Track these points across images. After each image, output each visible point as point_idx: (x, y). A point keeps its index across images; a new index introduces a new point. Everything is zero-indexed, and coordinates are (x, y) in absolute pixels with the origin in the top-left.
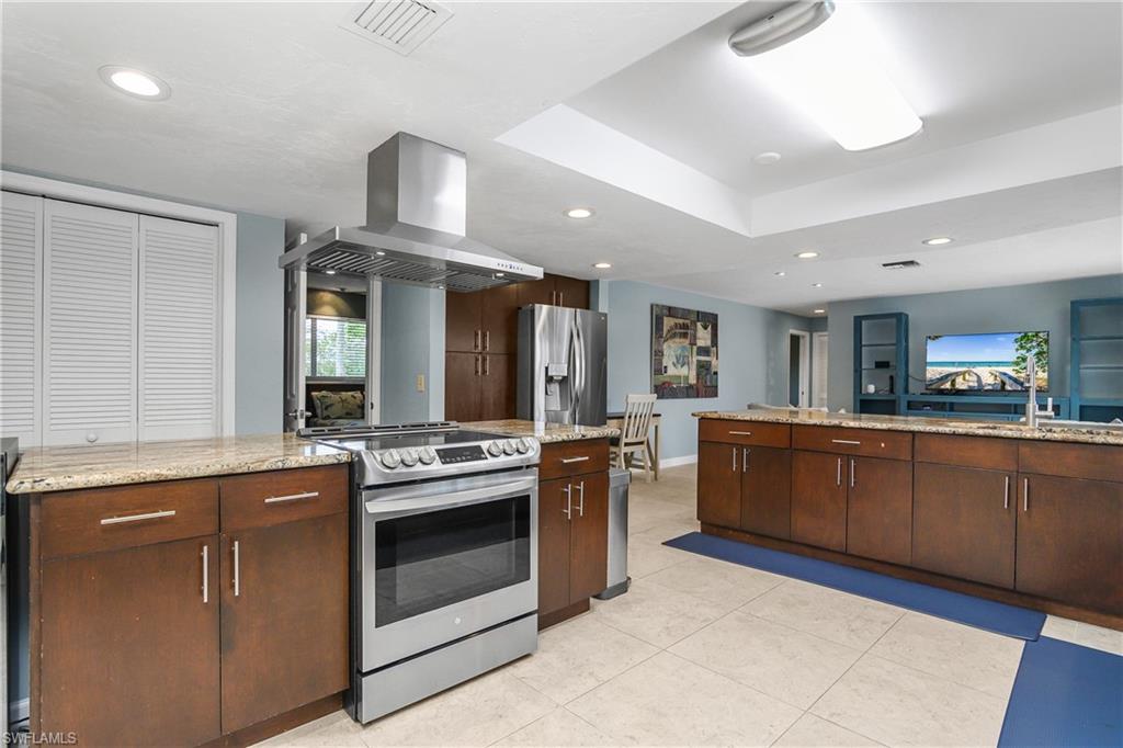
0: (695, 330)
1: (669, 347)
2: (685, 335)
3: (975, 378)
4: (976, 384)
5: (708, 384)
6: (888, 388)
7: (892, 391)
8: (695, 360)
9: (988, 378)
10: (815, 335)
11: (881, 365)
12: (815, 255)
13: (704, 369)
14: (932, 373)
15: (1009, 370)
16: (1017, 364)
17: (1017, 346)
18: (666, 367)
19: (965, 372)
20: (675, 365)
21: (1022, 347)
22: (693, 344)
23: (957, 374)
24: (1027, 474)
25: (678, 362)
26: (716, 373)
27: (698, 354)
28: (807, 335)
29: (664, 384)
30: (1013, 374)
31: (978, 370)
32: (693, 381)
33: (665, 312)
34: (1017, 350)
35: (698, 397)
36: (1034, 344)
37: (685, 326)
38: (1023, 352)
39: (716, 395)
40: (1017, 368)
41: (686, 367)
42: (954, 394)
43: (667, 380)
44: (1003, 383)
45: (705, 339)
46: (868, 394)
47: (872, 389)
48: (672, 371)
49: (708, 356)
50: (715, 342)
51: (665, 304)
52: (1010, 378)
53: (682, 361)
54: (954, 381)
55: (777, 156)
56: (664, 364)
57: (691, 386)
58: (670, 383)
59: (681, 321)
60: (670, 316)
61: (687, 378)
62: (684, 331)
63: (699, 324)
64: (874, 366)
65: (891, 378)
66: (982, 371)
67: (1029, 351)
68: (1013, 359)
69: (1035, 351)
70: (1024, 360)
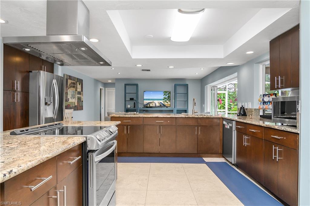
0: (77, 85)
1: (70, 91)
2: (74, 87)
3: (155, 104)
5: (81, 105)
6: (133, 106)
7: (135, 107)
8: (77, 96)
9: (157, 103)
10: (106, 89)
11: (132, 99)
12: (141, 66)
13: (79, 99)
14: (146, 102)
15: (162, 101)
16: (164, 100)
17: (163, 94)
18: (69, 99)
19: (152, 102)
20: (71, 98)
21: (165, 94)
22: (76, 90)
23: (150, 103)
24: (200, 126)
25: (72, 97)
26: (82, 101)
27: (78, 94)
28: (104, 88)
29: (68, 105)
30: (163, 103)
31: (155, 101)
32: (76, 104)
33: (69, 77)
34: (164, 95)
35: (78, 110)
36: (167, 94)
37: (74, 83)
38: (165, 96)
39: (82, 110)
40: (164, 101)
41: (74, 99)
42: (150, 108)
43: (69, 104)
45: (79, 89)
46: (128, 108)
47: (129, 106)
48: (70, 100)
49: (81, 95)
50: (82, 90)
51: (68, 74)
52: (162, 104)
53: (73, 97)
54: (150, 105)
55: (152, 36)
56: (68, 98)
57: (76, 106)
58: (70, 105)
59: (73, 81)
60: (70, 79)
61: (75, 103)
62: (74, 85)
63: (78, 83)
64: (129, 100)
65: (134, 103)
66: (156, 102)
67: (166, 96)
68: (163, 98)
69: (167, 96)
70: (165, 98)
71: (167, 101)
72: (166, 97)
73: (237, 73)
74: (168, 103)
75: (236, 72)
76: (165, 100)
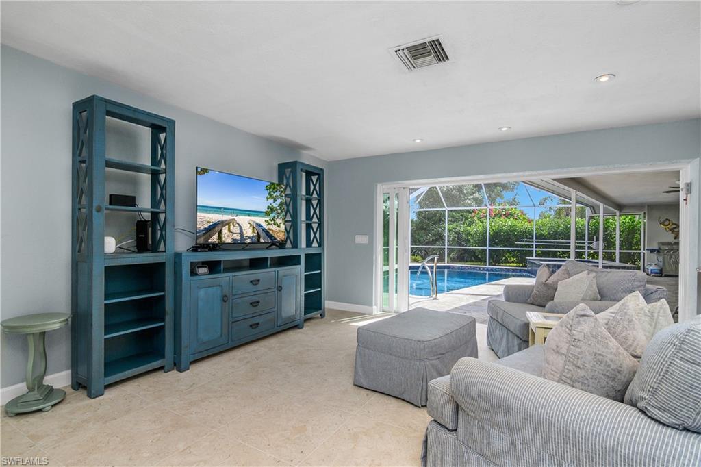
3: (238, 230)
4: (239, 238)
9: (247, 228)
14: (205, 219)
15: (261, 220)
16: (267, 214)
17: (267, 194)
19: (229, 221)
21: (271, 196)
23: (223, 223)
30: (265, 225)
31: (241, 219)
34: (268, 198)
36: (278, 193)
38: (271, 201)
40: (268, 219)
44: (259, 236)
52: (264, 230)
54: (220, 232)
66: (243, 220)
67: (275, 201)
68: (265, 209)
69: (279, 201)
70: (272, 210)
71: (279, 221)
72: (276, 205)
73: (698, 159)
74: (279, 226)
75: (696, 158)
76: (272, 215)
